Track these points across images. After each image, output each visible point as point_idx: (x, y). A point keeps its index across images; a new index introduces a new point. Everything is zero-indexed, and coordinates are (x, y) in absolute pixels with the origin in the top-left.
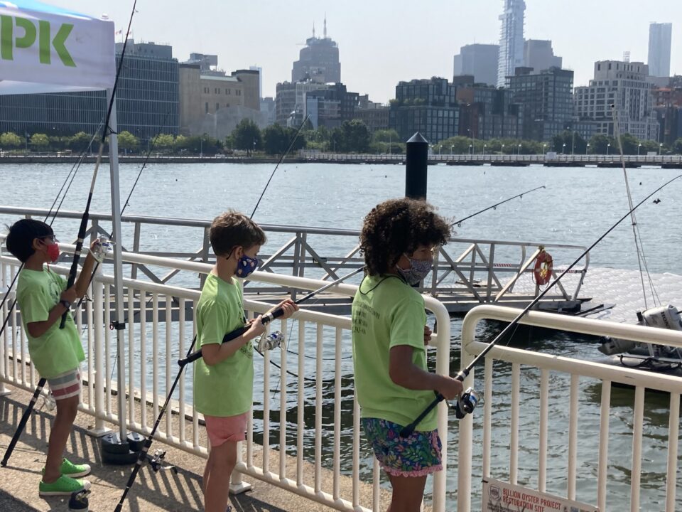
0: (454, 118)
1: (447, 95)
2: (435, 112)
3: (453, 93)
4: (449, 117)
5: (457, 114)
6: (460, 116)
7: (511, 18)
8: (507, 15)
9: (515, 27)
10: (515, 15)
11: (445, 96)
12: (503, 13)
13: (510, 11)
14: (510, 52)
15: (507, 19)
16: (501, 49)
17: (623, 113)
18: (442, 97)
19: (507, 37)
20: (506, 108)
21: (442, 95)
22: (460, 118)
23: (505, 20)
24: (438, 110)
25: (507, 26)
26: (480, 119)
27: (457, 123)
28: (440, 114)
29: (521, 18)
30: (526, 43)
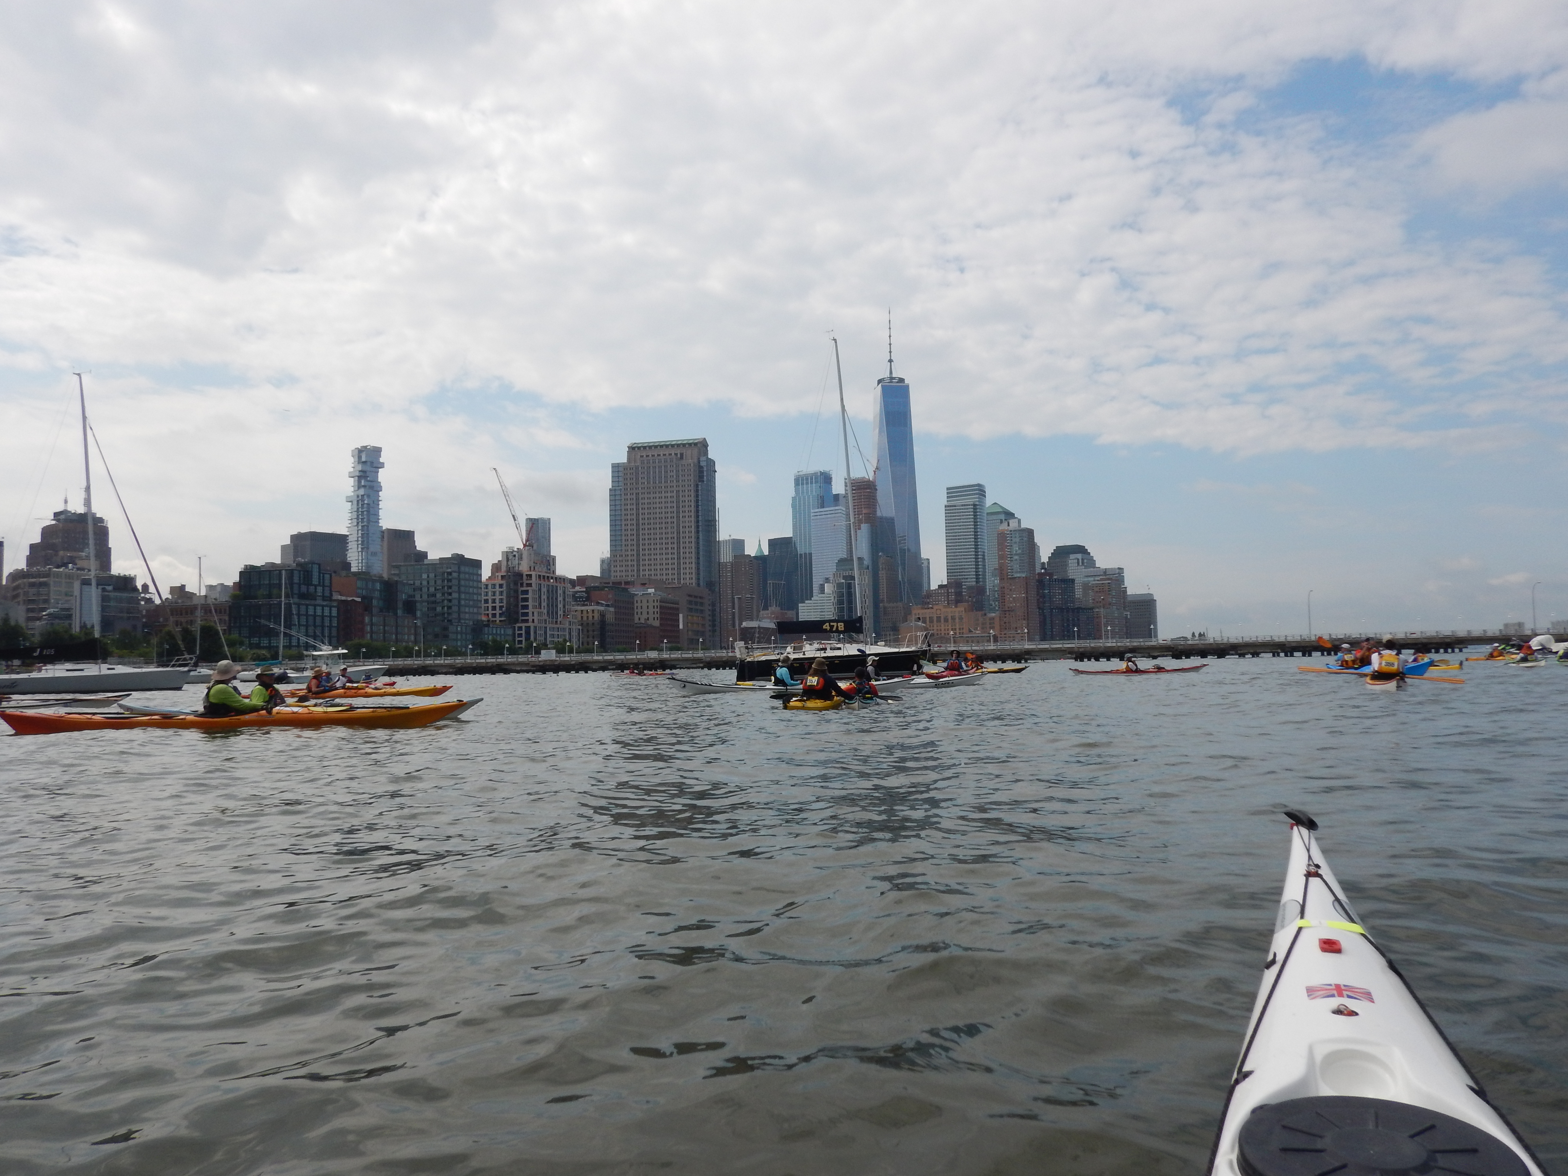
0: (330, 617)
1: (319, 585)
2: (303, 608)
3: (327, 582)
4: (323, 617)
5: (334, 612)
6: (338, 613)
7: (363, 501)
8: (358, 496)
9: (368, 511)
10: (369, 496)
11: (316, 586)
12: (352, 494)
13: (362, 492)
14: (362, 544)
15: (358, 501)
16: (350, 539)
17: (540, 614)
18: (312, 589)
19: (358, 523)
20: (400, 605)
21: (312, 585)
22: (338, 617)
23: (355, 502)
24: (307, 605)
25: (358, 509)
26: (367, 619)
27: (335, 624)
28: (311, 611)
29: (376, 502)
30: (383, 532)
